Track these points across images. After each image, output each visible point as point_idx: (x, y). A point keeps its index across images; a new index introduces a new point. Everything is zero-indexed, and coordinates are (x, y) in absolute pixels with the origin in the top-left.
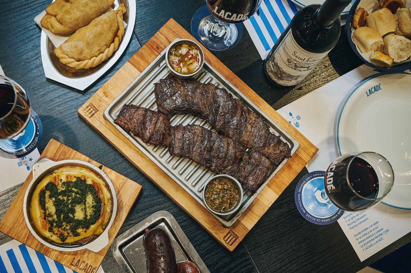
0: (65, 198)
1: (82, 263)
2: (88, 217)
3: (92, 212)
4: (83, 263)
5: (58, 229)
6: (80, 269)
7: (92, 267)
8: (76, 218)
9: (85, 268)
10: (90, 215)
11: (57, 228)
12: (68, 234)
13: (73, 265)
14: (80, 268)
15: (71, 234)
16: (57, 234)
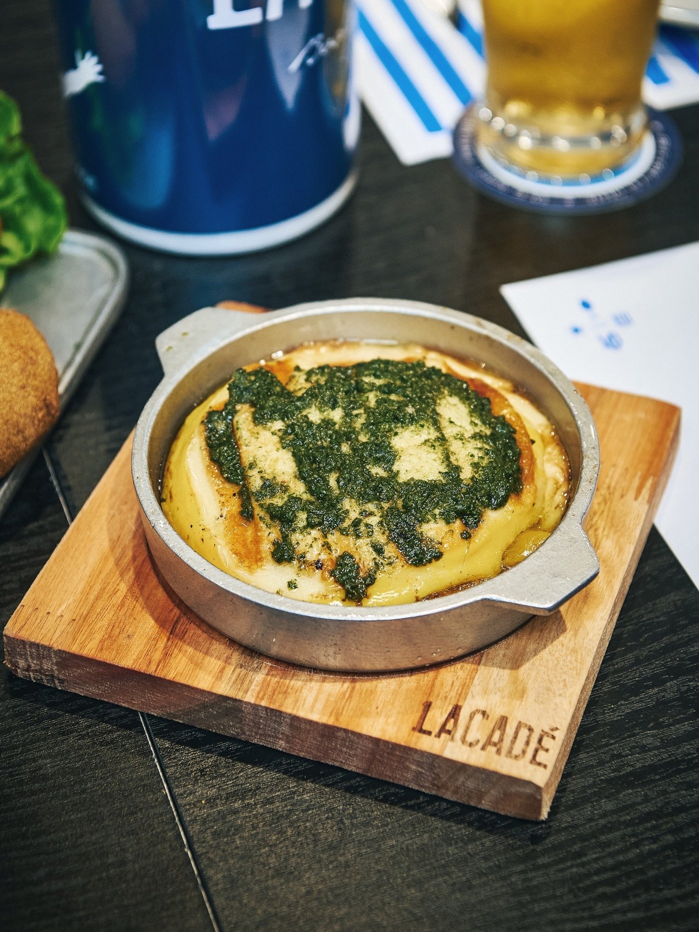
0: (337, 415)
1: (471, 717)
2: (467, 474)
3: (478, 454)
4: (479, 717)
5: (325, 536)
6: (471, 745)
7: (531, 730)
8: (403, 478)
9: (496, 738)
10: (475, 465)
11: (315, 533)
12: (379, 550)
13: (429, 733)
14: (470, 738)
15: (390, 550)
16: (318, 565)
